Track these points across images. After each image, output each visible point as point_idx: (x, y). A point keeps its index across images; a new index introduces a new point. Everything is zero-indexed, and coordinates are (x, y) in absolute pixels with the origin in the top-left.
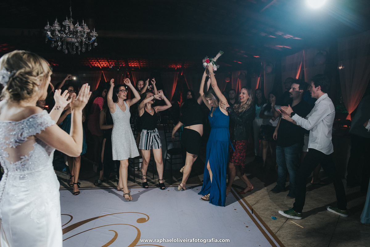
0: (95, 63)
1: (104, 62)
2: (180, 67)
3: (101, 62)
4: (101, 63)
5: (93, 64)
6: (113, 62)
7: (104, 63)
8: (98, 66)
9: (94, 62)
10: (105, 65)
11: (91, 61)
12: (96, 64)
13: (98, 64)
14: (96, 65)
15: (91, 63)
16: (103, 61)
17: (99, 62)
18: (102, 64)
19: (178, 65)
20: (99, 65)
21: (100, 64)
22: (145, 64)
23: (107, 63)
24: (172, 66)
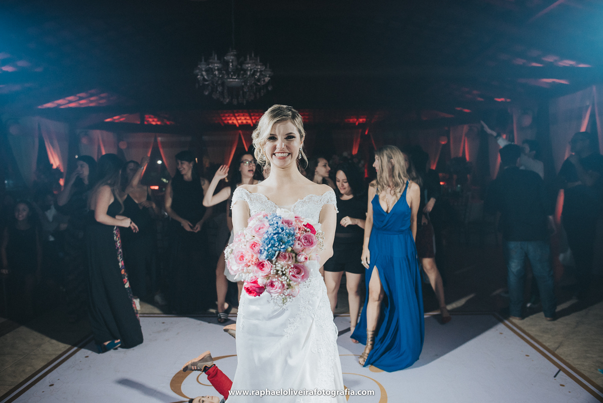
0: (228, 118)
1: (243, 116)
2: (363, 121)
3: (238, 116)
4: (238, 118)
5: (226, 119)
6: (256, 116)
7: (243, 118)
8: (233, 123)
9: (229, 116)
10: (244, 121)
11: (224, 116)
12: (230, 119)
13: (233, 120)
14: (230, 122)
15: (224, 118)
16: (242, 114)
17: (235, 117)
18: (240, 119)
19: (361, 118)
20: (235, 122)
21: (237, 120)
22: (307, 117)
23: (248, 118)
24: (351, 120)
